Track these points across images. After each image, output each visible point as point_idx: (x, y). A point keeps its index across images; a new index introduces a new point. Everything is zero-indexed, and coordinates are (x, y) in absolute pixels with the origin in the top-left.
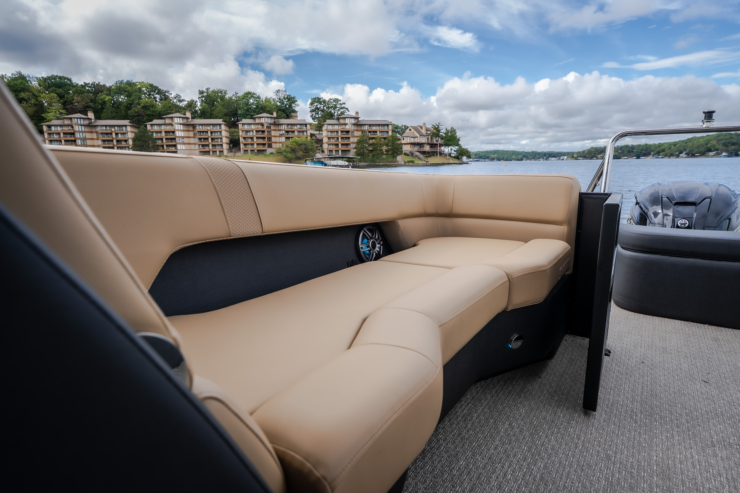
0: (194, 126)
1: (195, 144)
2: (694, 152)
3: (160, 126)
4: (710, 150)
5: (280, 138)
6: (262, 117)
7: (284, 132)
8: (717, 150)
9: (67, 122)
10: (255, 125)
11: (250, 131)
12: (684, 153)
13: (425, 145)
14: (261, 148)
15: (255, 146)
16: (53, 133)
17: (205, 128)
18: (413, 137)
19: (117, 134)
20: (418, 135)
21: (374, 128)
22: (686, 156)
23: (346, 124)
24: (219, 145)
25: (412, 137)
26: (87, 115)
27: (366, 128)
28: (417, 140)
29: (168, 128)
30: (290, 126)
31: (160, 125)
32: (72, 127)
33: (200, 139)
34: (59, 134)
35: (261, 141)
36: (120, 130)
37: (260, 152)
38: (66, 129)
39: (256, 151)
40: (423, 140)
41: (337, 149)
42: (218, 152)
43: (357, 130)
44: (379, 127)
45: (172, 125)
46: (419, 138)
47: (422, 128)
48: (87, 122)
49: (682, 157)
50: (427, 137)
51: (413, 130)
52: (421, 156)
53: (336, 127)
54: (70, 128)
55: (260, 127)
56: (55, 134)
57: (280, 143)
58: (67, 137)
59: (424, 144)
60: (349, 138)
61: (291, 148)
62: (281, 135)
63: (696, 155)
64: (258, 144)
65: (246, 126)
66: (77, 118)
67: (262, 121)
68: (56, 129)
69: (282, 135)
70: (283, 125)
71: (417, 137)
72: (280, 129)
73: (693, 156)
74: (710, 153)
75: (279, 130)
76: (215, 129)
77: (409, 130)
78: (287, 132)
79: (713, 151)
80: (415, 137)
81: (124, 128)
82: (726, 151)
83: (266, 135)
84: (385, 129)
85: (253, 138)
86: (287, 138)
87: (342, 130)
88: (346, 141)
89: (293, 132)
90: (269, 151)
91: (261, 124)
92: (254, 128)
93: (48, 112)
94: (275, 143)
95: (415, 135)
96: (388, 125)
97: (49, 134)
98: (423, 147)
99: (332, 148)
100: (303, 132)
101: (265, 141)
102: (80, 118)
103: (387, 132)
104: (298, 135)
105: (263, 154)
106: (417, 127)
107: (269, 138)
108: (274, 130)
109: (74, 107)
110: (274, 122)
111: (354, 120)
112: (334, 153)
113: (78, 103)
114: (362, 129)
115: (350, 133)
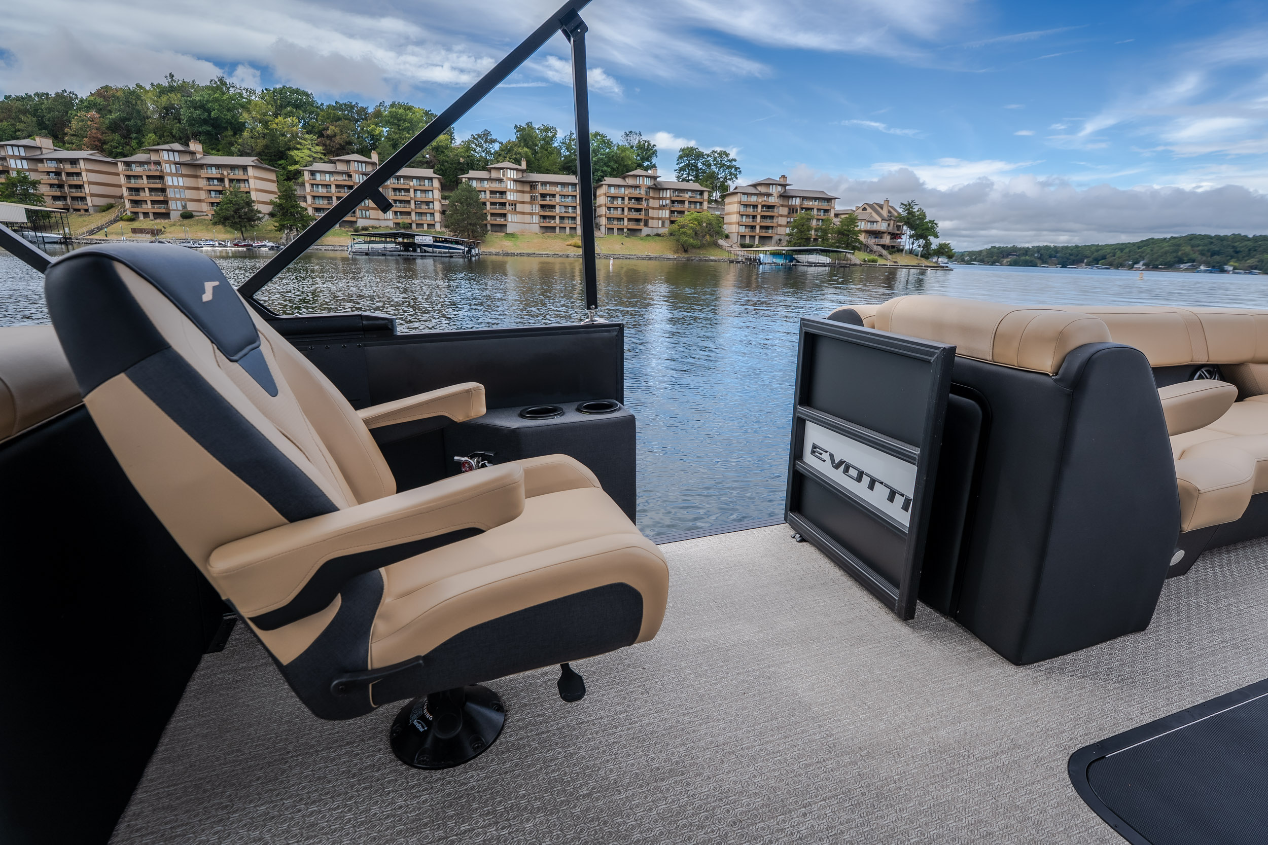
0: (532, 185)
1: (531, 214)
2: (1157, 263)
3: (482, 182)
4: (1181, 261)
5: (661, 211)
6: (640, 176)
7: (668, 202)
8: (1193, 261)
9: (341, 167)
10: (626, 189)
11: (619, 198)
12: (1141, 263)
13: (886, 234)
14: (633, 226)
15: (626, 222)
16: (318, 185)
17: (549, 189)
18: (871, 222)
19: (416, 191)
20: (879, 219)
21: (810, 204)
22: (1144, 267)
23: (769, 195)
24: (569, 217)
25: (868, 221)
26: (370, 158)
27: (797, 202)
28: (876, 227)
29: (496, 186)
30: (677, 192)
31: (482, 180)
32: (350, 176)
33: (543, 206)
34: (327, 186)
35: (634, 215)
36: (420, 185)
37: (633, 232)
38: (339, 179)
39: (625, 230)
40: (882, 226)
41: (753, 234)
42: (568, 229)
43: (783, 206)
44: (816, 201)
45: (500, 180)
46: (879, 224)
47: (882, 208)
48: (370, 169)
49: (1138, 269)
50: (888, 222)
51: (869, 210)
52: (885, 252)
53: (754, 199)
54: (345, 178)
55: (635, 193)
56: (320, 186)
57: (659, 219)
58: (340, 192)
59: (884, 233)
60: (772, 217)
61: (692, 228)
62: (662, 207)
63: (1160, 267)
64: (629, 220)
65: (612, 188)
66: (358, 162)
67: (639, 181)
68: (323, 178)
69: (664, 206)
70: (665, 192)
71: (877, 222)
72: (661, 196)
73: (1155, 268)
74: (1182, 266)
75: (660, 199)
76: (565, 190)
77: (863, 210)
78: (673, 202)
79: (1186, 263)
80: (873, 222)
81: (426, 181)
82: (1207, 264)
83: (644, 205)
84: (824, 205)
85: (623, 209)
86: (672, 212)
87: (763, 203)
88: (767, 223)
89: (683, 202)
90: (646, 231)
91: (636, 187)
92: (626, 193)
93: (298, 149)
94: (653, 218)
95: (873, 217)
96: (829, 200)
97: (312, 185)
98: (881, 238)
99: (743, 231)
100: (695, 203)
101: (640, 214)
102: (362, 162)
103: (826, 211)
104: (689, 207)
105: (636, 236)
106: (874, 205)
107: (647, 210)
108: (653, 198)
109: (328, 142)
110: (654, 184)
111: (779, 188)
112: (747, 241)
113: (335, 136)
114: (790, 204)
115: (775, 210)
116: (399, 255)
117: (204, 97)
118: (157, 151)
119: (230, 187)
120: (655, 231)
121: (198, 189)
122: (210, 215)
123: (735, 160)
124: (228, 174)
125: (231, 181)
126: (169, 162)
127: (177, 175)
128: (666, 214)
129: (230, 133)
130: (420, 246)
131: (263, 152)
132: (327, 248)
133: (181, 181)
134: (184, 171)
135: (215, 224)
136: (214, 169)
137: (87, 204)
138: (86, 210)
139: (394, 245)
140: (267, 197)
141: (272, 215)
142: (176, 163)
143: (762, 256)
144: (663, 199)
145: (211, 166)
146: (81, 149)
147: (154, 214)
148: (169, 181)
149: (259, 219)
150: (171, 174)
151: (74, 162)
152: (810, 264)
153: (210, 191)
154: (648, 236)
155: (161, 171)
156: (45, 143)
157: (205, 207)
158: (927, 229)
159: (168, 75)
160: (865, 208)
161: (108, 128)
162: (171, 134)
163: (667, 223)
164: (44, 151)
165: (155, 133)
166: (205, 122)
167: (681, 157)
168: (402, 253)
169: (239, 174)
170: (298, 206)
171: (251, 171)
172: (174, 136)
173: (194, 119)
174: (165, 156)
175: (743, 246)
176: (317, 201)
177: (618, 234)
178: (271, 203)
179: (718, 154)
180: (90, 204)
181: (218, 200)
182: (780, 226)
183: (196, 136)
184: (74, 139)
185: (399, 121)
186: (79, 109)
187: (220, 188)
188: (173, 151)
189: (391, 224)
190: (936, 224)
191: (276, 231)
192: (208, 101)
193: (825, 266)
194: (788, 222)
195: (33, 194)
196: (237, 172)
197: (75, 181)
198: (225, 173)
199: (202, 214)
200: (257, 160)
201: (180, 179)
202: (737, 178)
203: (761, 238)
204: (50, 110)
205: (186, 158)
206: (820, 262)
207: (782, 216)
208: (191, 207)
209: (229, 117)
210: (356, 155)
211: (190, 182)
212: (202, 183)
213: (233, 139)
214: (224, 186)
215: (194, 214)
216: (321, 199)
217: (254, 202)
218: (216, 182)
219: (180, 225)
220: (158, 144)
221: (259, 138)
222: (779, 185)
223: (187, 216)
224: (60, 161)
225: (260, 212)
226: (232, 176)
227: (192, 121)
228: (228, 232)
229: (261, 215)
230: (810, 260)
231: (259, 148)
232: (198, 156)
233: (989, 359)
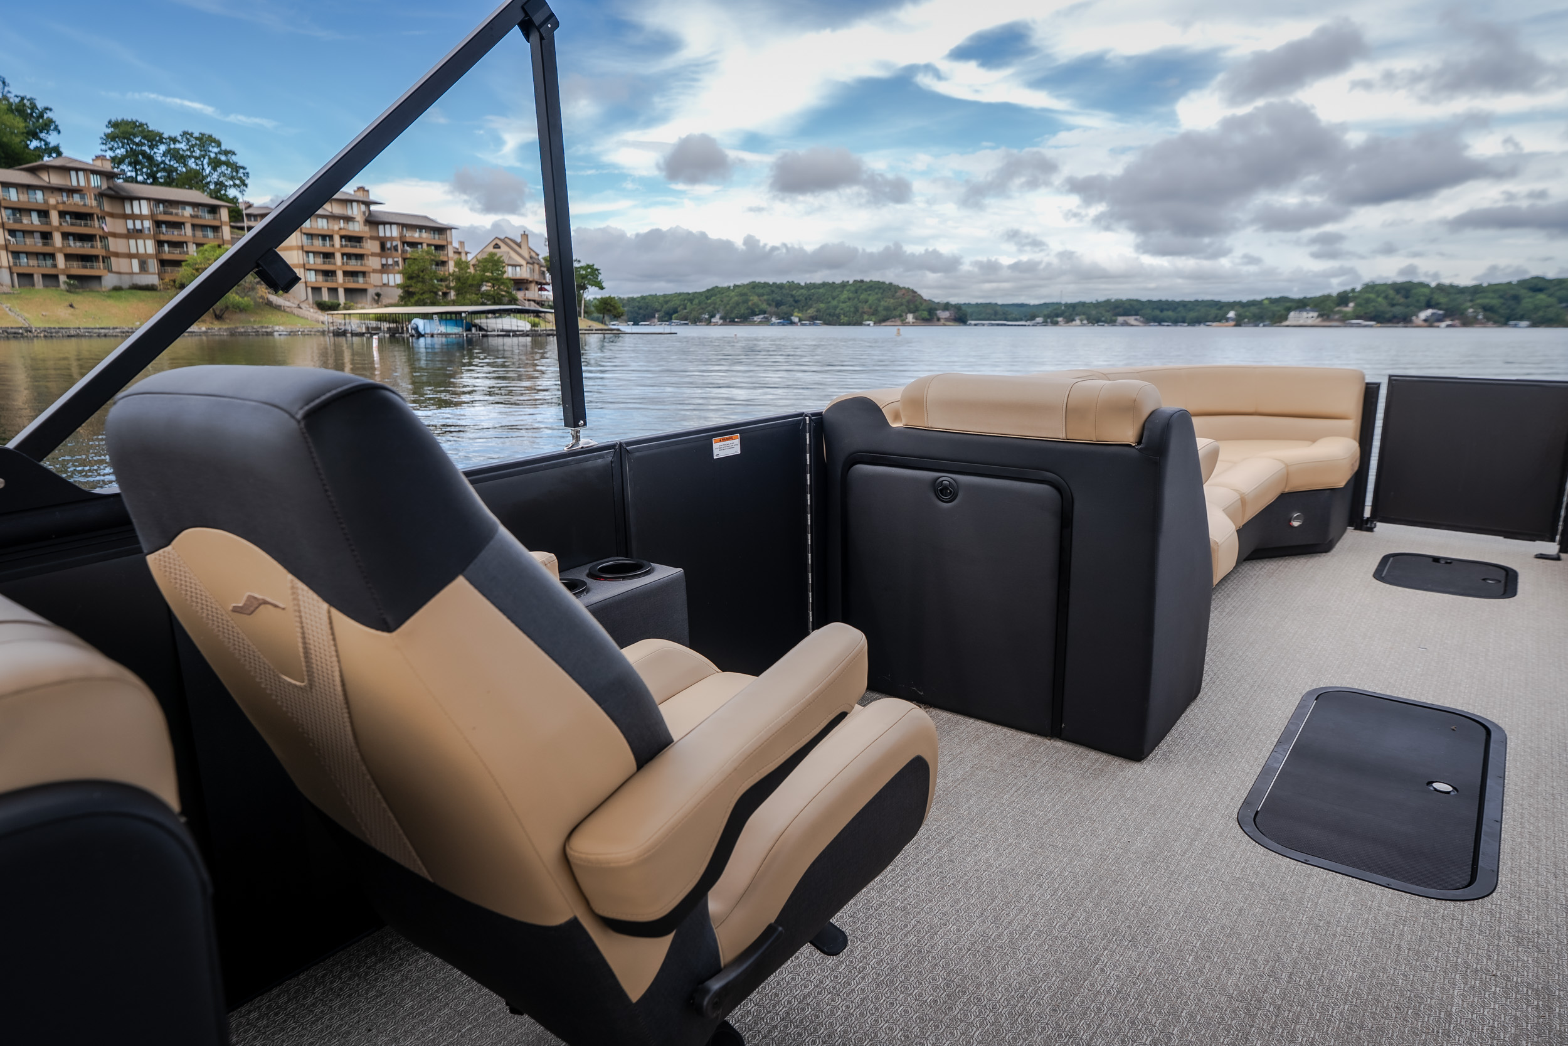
2: (733, 315)
4: (754, 314)
5: (134, 242)
6: (77, 169)
7: (147, 224)
8: (765, 313)
10: (48, 194)
11: (29, 211)
12: (718, 316)
13: (533, 285)
14: (79, 269)
15: (61, 261)
18: (511, 266)
20: (523, 263)
21: (416, 235)
22: (721, 321)
23: (348, 219)
27: (393, 232)
28: (521, 274)
30: (161, 206)
35: (76, 247)
37: (82, 282)
39: (63, 278)
40: (523, 273)
41: (333, 285)
43: (372, 238)
44: (420, 231)
46: (524, 269)
47: (520, 246)
49: (716, 324)
50: (532, 266)
51: (504, 248)
53: (322, 225)
55: (73, 203)
57: (130, 256)
59: (531, 282)
60: (360, 257)
62: (136, 234)
63: (736, 320)
64: (68, 257)
65: (12, 191)
67: (75, 180)
69: (141, 231)
71: (520, 266)
72: (128, 212)
74: (756, 318)
75: (126, 217)
77: (494, 248)
79: (758, 315)
80: (515, 266)
82: (779, 316)
83: (94, 227)
84: (437, 240)
85: (46, 236)
86: (160, 244)
87: (343, 233)
88: (354, 266)
89: (178, 225)
90: (109, 280)
91: (71, 191)
92: (52, 201)
94: (117, 255)
95: (513, 259)
96: (441, 230)
98: (527, 289)
99: (313, 279)
100: (203, 227)
101: (92, 247)
103: (439, 248)
104: (194, 235)
105: (91, 291)
106: (507, 240)
107: (104, 238)
108: (112, 215)
110: (109, 188)
111: (363, 207)
112: (325, 297)
114: (381, 234)
115: (364, 244)
120: (126, 282)
123: (234, 153)
128: (148, 247)
143: (420, 323)
144: (133, 217)
152: (507, 333)
154: (117, 289)
158: (584, 277)
160: (496, 244)
163: (153, 265)
167: (111, 137)
175: (322, 307)
177: (45, 286)
179: (196, 138)
182: (374, 271)
190: (597, 270)
193: (528, 335)
194: (383, 265)
202: (246, 185)
203: (349, 291)
206: (520, 329)
207: (373, 255)
222: (364, 203)
230: (507, 327)
233: (1061, 437)
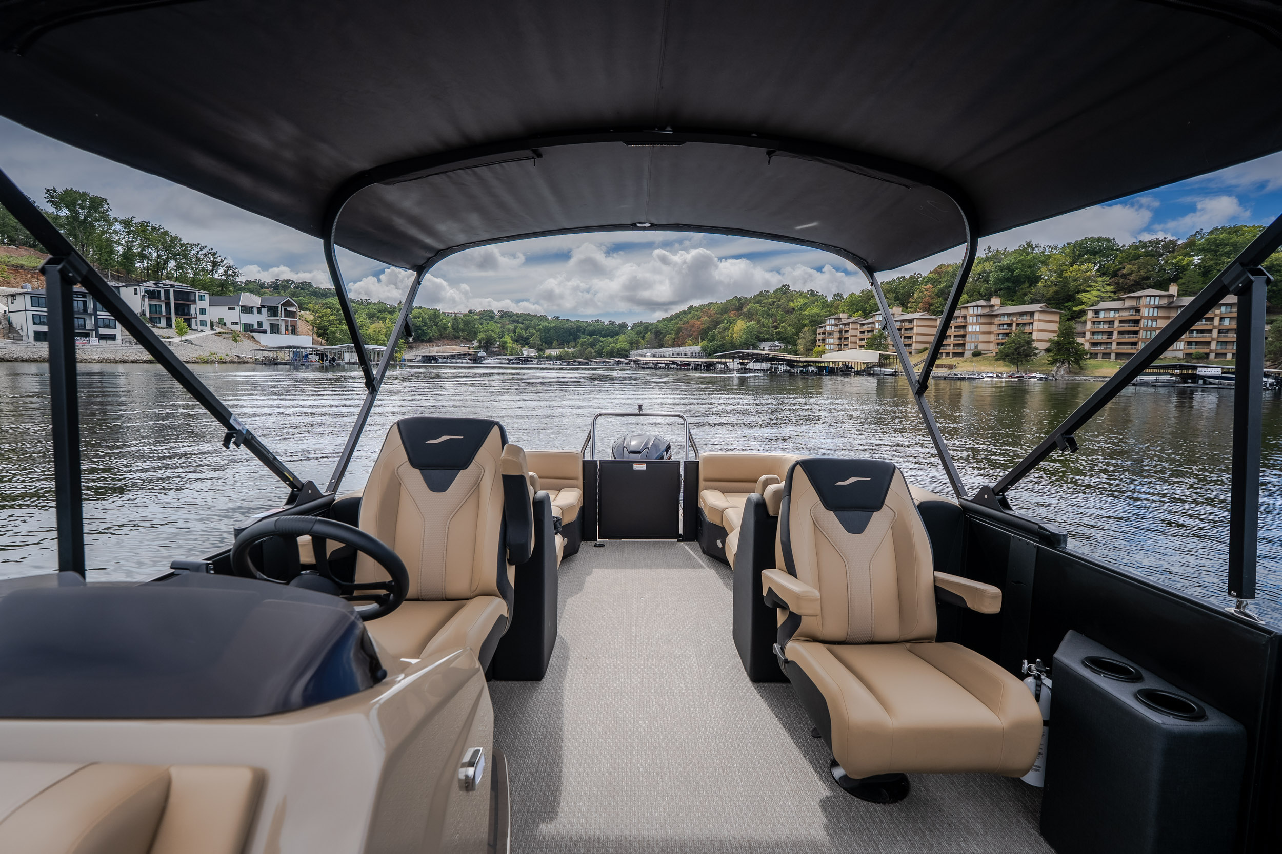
9: (1128, 303)
16: (1100, 322)
19: (1222, 319)
26: (1166, 291)
32: (1138, 311)
34: (1111, 322)
36: (1230, 312)
38: (1126, 315)
48: (1164, 302)
54: (1131, 313)
56: (1102, 323)
58: (1123, 327)
66: (1150, 296)
68: (1107, 315)
93: (1087, 291)
97: (1094, 323)
102: (1155, 296)
109: (1121, 281)
113: (1130, 274)
116: (1173, 386)
117: (1011, 261)
118: (966, 308)
119: (1016, 329)
121: (990, 333)
122: (994, 353)
124: (1017, 319)
125: (1018, 325)
126: (973, 315)
127: (976, 324)
129: (1026, 285)
130: (1203, 377)
131: (1053, 297)
132: (1097, 379)
133: (978, 328)
134: (983, 320)
135: (997, 360)
136: (1006, 316)
137: (911, 349)
138: (910, 353)
139: (1169, 376)
140: (1047, 336)
141: (1048, 350)
142: (977, 315)
145: (1004, 314)
146: (916, 311)
147: (953, 353)
148: (969, 329)
149: (1036, 355)
150: (972, 324)
151: (911, 321)
153: (999, 334)
155: (966, 322)
156: (897, 310)
157: (992, 347)
159: (987, 248)
161: (936, 295)
162: (979, 292)
164: (896, 315)
165: (967, 294)
166: (1008, 280)
168: (1177, 385)
169: (1027, 319)
170: (1074, 342)
171: (1037, 316)
172: (980, 294)
173: (999, 279)
174: (971, 311)
176: (1096, 337)
178: (1049, 340)
180: (913, 348)
181: (1003, 341)
183: (997, 293)
184: (914, 305)
185: (1218, 246)
186: (921, 284)
187: (1008, 331)
188: (978, 306)
189: (1180, 355)
191: (1048, 364)
192: (1014, 263)
195: (883, 344)
196: (1024, 318)
197: (909, 333)
198: (1015, 319)
199: (988, 352)
200: (1045, 306)
201: (978, 327)
204: (904, 287)
205: (987, 311)
208: (981, 347)
209: (1028, 272)
210: (1150, 290)
211: (986, 328)
212: (994, 329)
213: (1028, 290)
214: (1011, 329)
215: (982, 352)
216: (1101, 334)
217: (1034, 341)
218: (1005, 327)
219: (970, 361)
220: (968, 302)
221: (1050, 286)
223: (977, 354)
224: (903, 321)
225: (1037, 349)
226: (1020, 321)
227: (998, 281)
228: (1006, 366)
229: (1037, 352)
231: (1049, 295)
232: (996, 308)
